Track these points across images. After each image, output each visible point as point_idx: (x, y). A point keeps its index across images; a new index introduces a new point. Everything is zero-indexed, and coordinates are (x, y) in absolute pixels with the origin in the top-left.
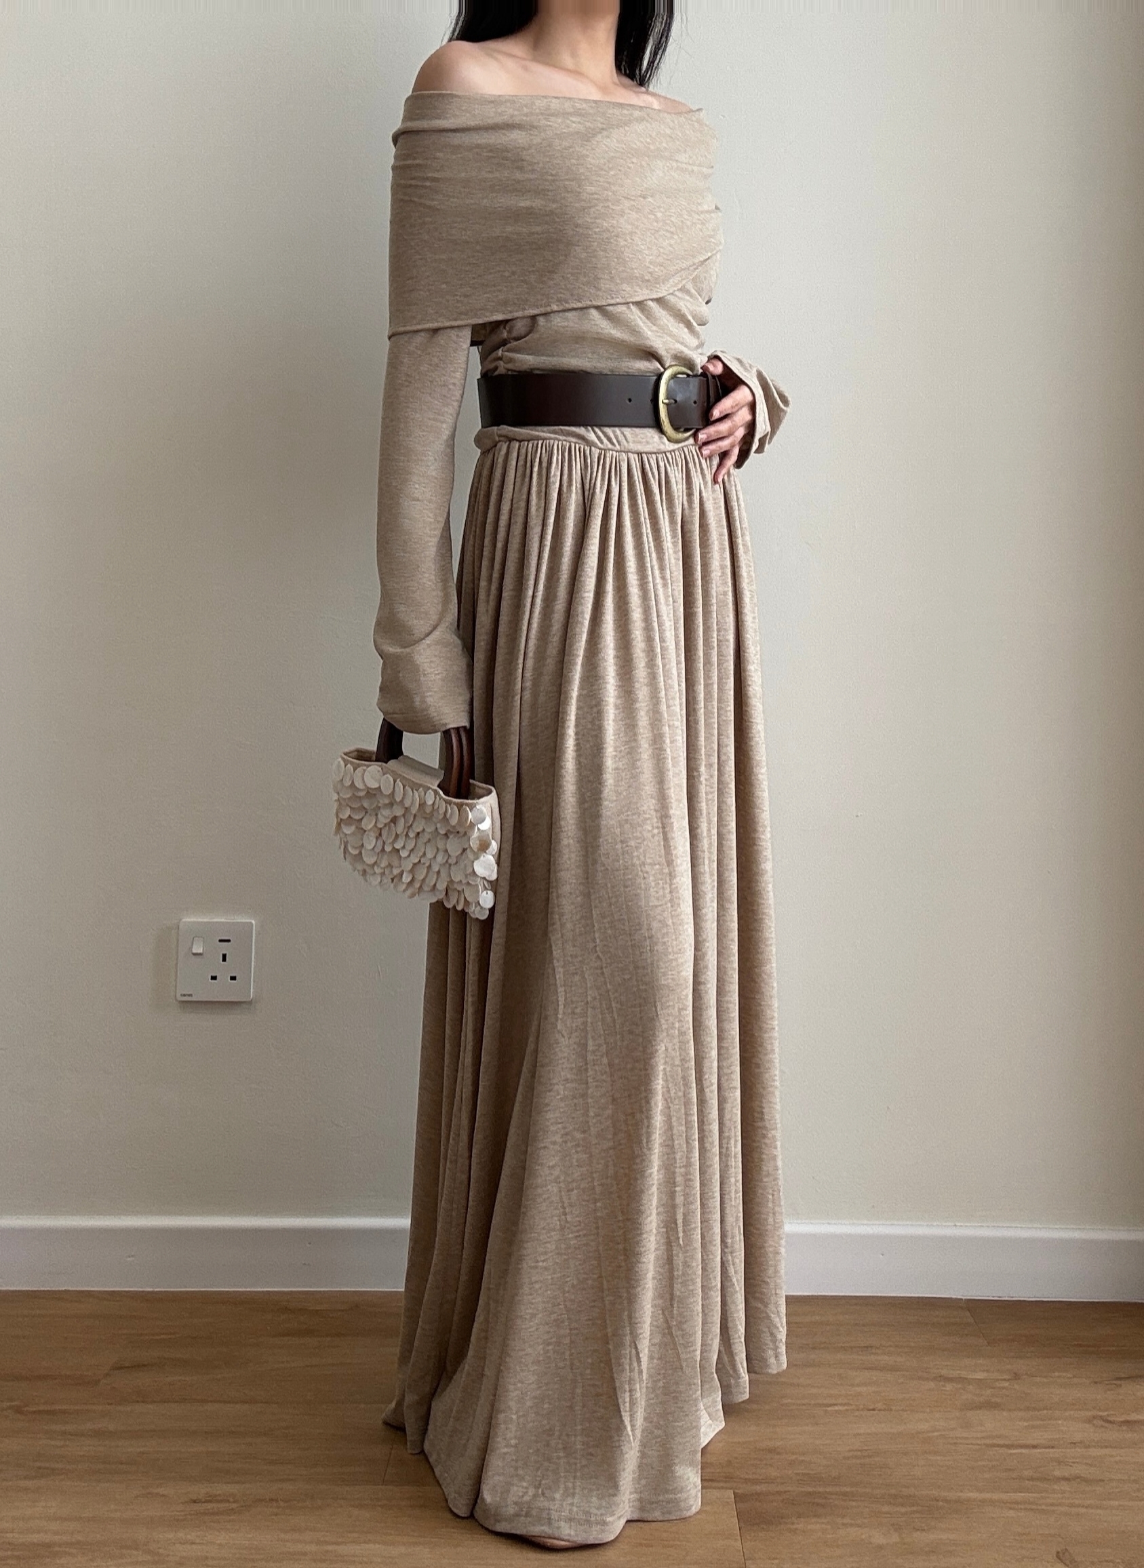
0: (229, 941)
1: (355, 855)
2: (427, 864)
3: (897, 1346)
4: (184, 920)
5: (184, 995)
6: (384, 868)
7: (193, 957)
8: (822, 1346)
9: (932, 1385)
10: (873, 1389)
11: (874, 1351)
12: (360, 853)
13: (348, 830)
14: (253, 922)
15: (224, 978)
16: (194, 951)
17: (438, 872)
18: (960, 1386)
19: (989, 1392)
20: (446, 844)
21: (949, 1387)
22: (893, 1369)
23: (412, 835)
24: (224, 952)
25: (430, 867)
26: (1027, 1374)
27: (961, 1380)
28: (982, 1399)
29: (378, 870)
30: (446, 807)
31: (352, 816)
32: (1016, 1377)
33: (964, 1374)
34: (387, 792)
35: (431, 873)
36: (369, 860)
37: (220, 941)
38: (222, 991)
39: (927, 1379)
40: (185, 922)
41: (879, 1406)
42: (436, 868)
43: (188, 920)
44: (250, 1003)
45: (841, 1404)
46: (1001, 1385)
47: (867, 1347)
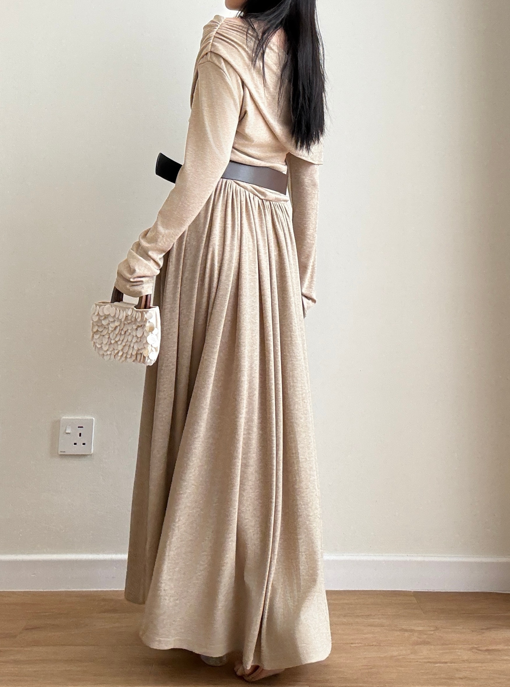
0: (82, 427)
1: (99, 348)
2: (129, 345)
3: (382, 615)
4: (63, 418)
5: (62, 452)
6: (111, 351)
7: (66, 434)
8: (348, 615)
9: (398, 633)
10: (372, 636)
11: (372, 617)
12: (102, 347)
13: (96, 337)
14: (94, 419)
15: (80, 444)
16: (67, 432)
17: (133, 347)
18: (412, 634)
19: (425, 636)
20: (136, 332)
21: (407, 634)
22: (382, 626)
23: (123, 333)
24: (80, 432)
25: (130, 346)
26: (441, 628)
27: (412, 631)
28: (421, 640)
29: (109, 353)
30: (136, 314)
31: (98, 330)
32: (437, 628)
33: (413, 628)
34: (112, 315)
35: (130, 347)
36: (105, 348)
37: (79, 427)
38: (79, 450)
39: (396, 631)
40: (63, 419)
41: (374, 643)
42: (132, 346)
43: (64, 418)
44: (91, 455)
45: (358, 643)
46: (430, 633)
47: (368, 615)
